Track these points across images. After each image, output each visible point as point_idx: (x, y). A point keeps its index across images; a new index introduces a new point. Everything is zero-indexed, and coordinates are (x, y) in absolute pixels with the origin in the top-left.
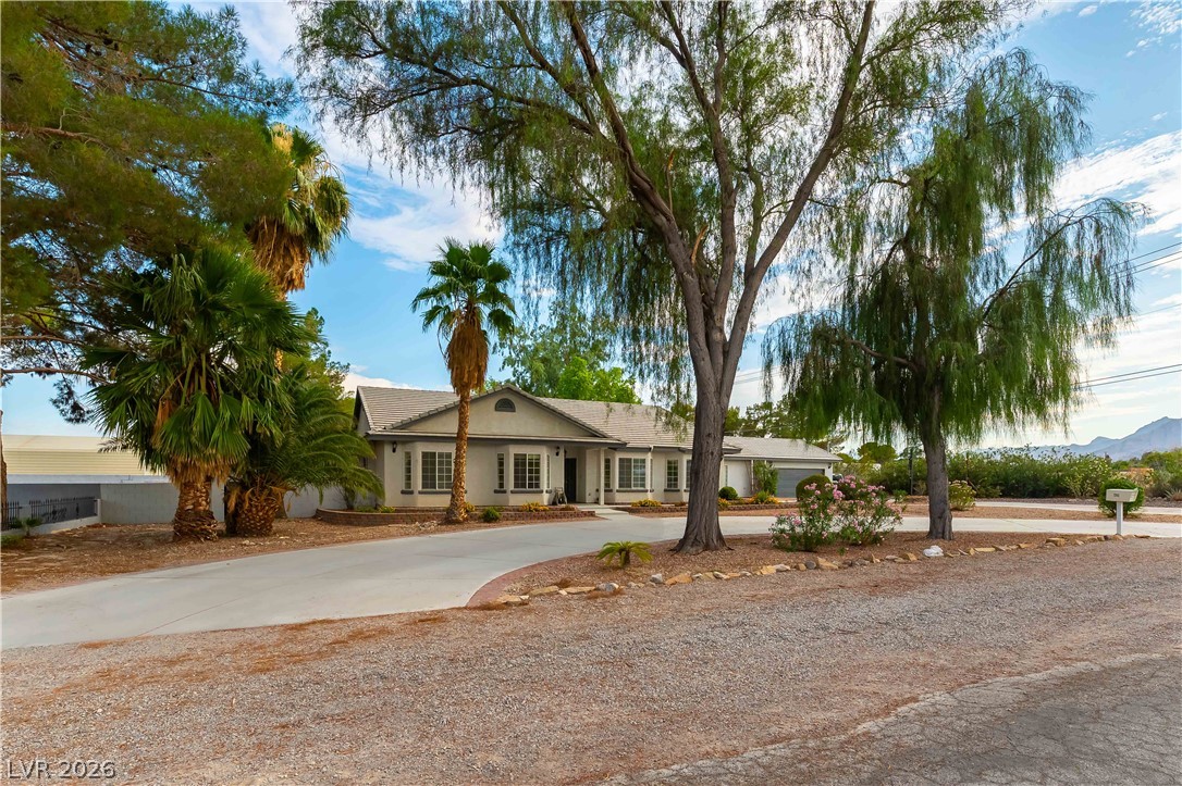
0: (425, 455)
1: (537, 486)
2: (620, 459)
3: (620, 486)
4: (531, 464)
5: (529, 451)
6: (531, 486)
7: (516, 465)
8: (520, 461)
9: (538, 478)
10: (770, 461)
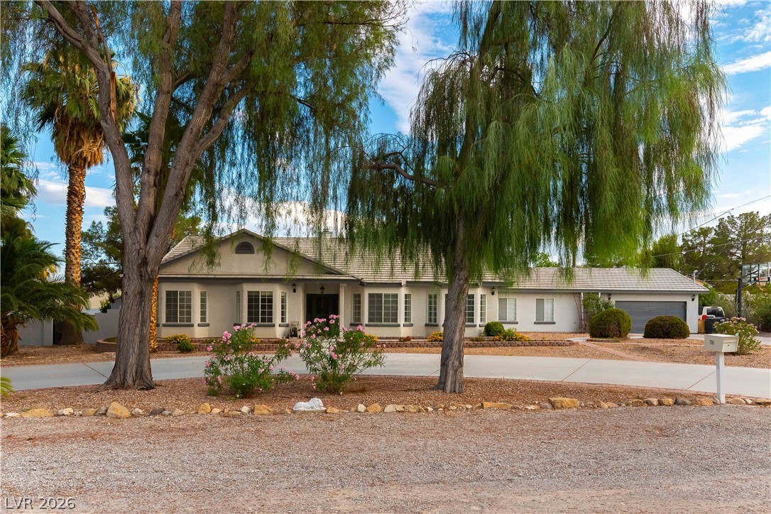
0: (168, 293)
1: (271, 320)
2: (370, 294)
3: (370, 320)
4: (263, 300)
5: (261, 289)
6: (263, 320)
7: (250, 300)
8: (253, 298)
9: (271, 313)
10: (609, 294)
